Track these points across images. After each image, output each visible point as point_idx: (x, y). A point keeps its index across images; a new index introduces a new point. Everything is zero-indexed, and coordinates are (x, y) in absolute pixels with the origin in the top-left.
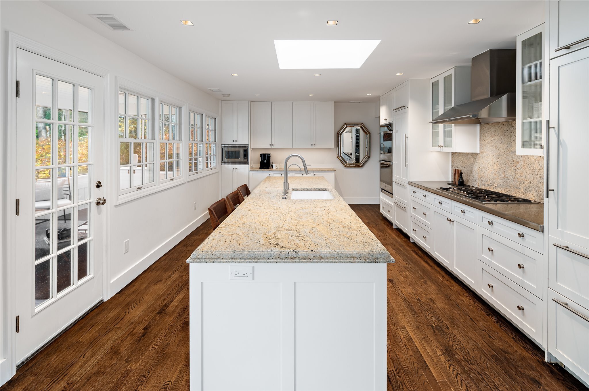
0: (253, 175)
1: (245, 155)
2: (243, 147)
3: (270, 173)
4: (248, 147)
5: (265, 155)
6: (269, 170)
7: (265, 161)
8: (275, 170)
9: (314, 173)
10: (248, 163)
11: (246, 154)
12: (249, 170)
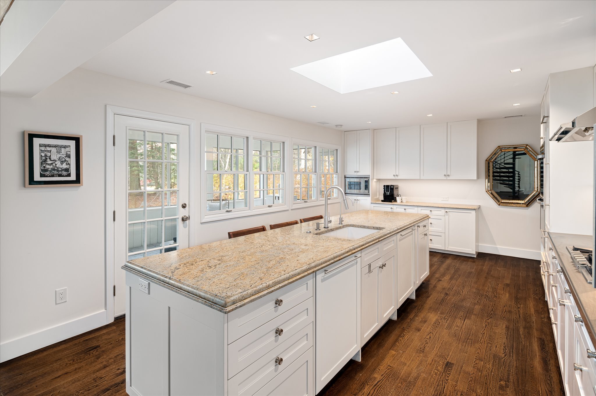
0: (374, 207)
1: (367, 187)
2: (365, 178)
3: (392, 207)
4: (369, 178)
5: (388, 186)
6: (391, 203)
7: (388, 193)
8: (399, 204)
9: (446, 210)
10: (369, 195)
11: (367, 185)
12: (370, 202)
